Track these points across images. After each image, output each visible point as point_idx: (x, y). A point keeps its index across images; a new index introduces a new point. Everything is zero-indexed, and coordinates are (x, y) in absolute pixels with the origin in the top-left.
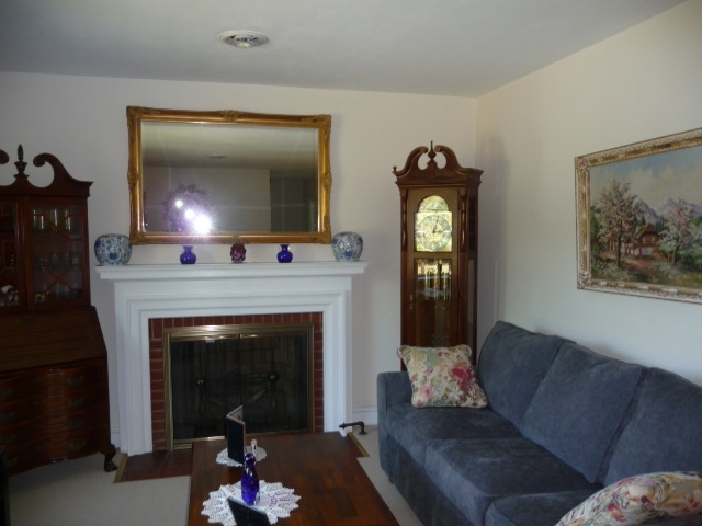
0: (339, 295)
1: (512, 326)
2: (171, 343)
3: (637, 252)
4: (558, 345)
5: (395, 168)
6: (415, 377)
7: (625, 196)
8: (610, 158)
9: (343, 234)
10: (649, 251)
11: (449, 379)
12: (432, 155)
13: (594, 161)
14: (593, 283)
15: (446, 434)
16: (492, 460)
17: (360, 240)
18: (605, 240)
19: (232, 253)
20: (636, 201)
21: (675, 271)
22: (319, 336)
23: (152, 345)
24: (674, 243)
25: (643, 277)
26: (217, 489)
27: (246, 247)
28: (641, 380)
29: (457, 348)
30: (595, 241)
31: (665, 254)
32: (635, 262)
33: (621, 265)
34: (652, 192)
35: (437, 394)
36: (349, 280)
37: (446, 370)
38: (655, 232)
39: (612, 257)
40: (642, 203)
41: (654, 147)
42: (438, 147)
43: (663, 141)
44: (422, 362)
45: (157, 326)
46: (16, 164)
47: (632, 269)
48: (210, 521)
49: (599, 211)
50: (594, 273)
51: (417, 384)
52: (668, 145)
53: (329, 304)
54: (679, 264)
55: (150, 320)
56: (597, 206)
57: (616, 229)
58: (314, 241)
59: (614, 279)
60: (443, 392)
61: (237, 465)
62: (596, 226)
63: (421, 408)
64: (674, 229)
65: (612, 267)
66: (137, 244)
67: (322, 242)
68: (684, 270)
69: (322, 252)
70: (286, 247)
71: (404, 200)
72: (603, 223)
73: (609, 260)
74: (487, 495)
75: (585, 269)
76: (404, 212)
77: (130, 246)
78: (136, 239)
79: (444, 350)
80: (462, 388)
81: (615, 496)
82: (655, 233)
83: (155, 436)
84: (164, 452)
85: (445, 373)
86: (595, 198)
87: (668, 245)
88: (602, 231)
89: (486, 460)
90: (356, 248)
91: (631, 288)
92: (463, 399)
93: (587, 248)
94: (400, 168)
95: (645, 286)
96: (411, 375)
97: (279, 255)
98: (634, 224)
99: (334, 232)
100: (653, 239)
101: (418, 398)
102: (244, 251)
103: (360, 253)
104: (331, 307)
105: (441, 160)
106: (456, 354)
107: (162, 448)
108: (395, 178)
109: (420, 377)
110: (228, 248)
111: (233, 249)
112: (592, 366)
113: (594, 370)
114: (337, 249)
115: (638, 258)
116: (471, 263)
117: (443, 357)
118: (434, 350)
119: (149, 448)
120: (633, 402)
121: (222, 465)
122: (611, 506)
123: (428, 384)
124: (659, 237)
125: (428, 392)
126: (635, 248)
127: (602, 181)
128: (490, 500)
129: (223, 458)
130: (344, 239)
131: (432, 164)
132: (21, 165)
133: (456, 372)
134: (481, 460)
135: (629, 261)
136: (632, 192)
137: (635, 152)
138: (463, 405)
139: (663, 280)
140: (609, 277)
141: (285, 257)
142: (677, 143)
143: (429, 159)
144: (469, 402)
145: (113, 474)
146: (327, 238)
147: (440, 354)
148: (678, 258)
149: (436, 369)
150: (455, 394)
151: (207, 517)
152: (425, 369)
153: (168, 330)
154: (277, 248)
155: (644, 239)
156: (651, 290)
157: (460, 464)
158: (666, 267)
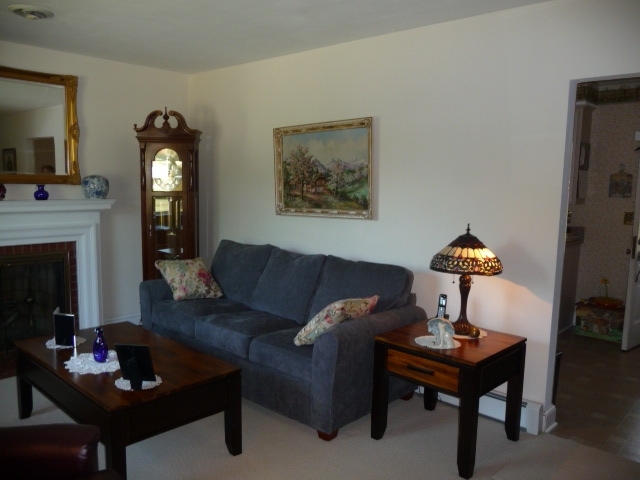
0: (90, 226)
1: (233, 243)
3: (313, 190)
4: (269, 250)
5: (135, 125)
6: (173, 280)
7: (306, 156)
8: (296, 131)
9: (93, 177)
10: (321, 189)
11: (197, 279)
12: (166, 117)
13: (286, 132)
14: (286, 211)
15: (205, 312)
17: (107, 183)
18: (292, 183)
20: (313, 159)
21: (336, 201)
22: (74, 262)
24: (335, 184)
25: (318, 205)
27: (6, 186)
28: (324, 262)
29: (197, 259)
30: (287, 183)
31: (330, 191)
32: (312, 196)
33: (304, 198)
34: (322, 154)
35: (191, 290)
36: (98, 215)
37: (194, 274)
38: (324, 177)
39: (298, 193)
40: (316, 160)
41: (324, 127)
42: (171, 111)
43: (329, 124)
44: (176, 270)
47: (311, 200)
48: (81, 374)
49: (289, 164)
50: (287, 205)
51: (175, 285)
52: (332, 127)
53: (81, 235)
54: (338, 196)
56: (288, 161)
57: (301, 176)
58: (65, 183)
59: (300, 207)
60: (194, 289)
61: (68, 347)
62: (287, 174)
63: (181, 300)
64: (335, 176)
65: (298, 200)
67: (73, 184)
68: (341, 200)
69: (72, 191)
70: (43, 187)
71: (143, 151)
72: (292, 172)
73: (296, 196)
75: (280, 201)
76: (143, 160)
79: (189, 261)
80: (206, 285)
81: (328, 311)
82: (324, 179)
85: (194, 276)
86: (286, 155)
87: (332, 186)
88: (291, 177)
90: (105, 188)
91: (311, 212)
92: (208, 292)
93: (281, 188)
94: (141, 125)
95: (319, 211)
96: (169, 282)
97: (36, 194)
98: (311, 173)
99: (83, 175)
100: (323, 182)
101: (178, 294)
102: (5, 189)
103: (107, 193)
104: (84, 237)
105: (173, 122)
106: (198, 264)
108: (135, 134)
109: (177, 280)
112: (294, 259)
113: (297, 260)
114: (88, 188)
115: (314, 194)
117: (190, 265)
118: (182, 261)
120: (320, 275)
122: (327, 317)
123: (184, 284)
124: (327, 181)
125: (184, 289)
126: (312, 187)
127: (291, 146)
129: (53, 346)
130: (95, 180)
131: (166, 124)
133: (201, 275)
135: (309, 196)
136: (310, 153)
137: (313, 129)
138: (208, 297)
139: (329, 206)
140: (296, 206)
141: (41, 196)
142: (337, 126)
143: (164, 121)
144: (212, 293)
146: (77, 180)
147: (187, 264)
148: (337, 193)
149: (187, 274)
150: (203, 289)
151: (77, 373)
152: (180, 274)
154: (33, 188)
155: (318, 182)
156: (323, 212)
157: (225, 325)
158: (331, 199)
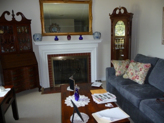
0: (95, 48)
1: (142, 55)
2: (53, 61)
5: (110, 14)
6: (116, 68)
9: (96, 32)
11: (125, 69)
12: (120, 10)
16: (140, 90)
17: (100, 34)
19: (68, 38)
22: (90, 59)
23: (49, 61)
26: (68, 97)
27: (71, 36)
29: (126, 60)
36: (97, 44)
37: (124, 66)
42: (122, 7)
44: (118, 64)
45: (50, 57)
46: (12, 15)
48: (67, 105)
51: (117, 70)
55: (48, 55)
58: (88, 34)
60: (124, 72)
61: (72, 91)
63: (118, 76)
66: (44, 36)
67: (90, 35)
69: (90, 37)
70: (81, 36)
71: (112, 22)
74: (139, 99)
76: (112, 26)
77: (42, 36)
78: (43, 35)
79: (123, 61)
83: (50, 84)
84: (52, 87)
85: (124, 67)
89: (138, 90)
96: (115, 68)
97: (79, 38)
99: (93, 32)
101: (117, 74)
102: (71, 37)
103: (100, 37)
104: (93, 51)
105: (122, 11)
106: (126, 62)
107: (52, 86)
108: (109, 17)
109: (118, 68)
110: (66, 37)
111: (68, 37)
114: (94, 36)
116: (130, 39)
117: (123, 63)
118: (121, 61)
119: (49, 86)
121: (69, 91)
123: (120, 70)
125: (120, 72)
128: (141, 100)
129: (69, 89)
130: (96, 33)
131: (120, 12)
132: (13, 15)
133: (127, 67)
134: (136, 90)
141: (81, 38)
143: (119, 11)
145: (41, 92)
146: (92, 34)
147: (122, 62)
149: (122, 66)
151: (66, 104)
152: (119, 66)
153: (52, 58)
154: (79, 36)
157: (131, 91)
